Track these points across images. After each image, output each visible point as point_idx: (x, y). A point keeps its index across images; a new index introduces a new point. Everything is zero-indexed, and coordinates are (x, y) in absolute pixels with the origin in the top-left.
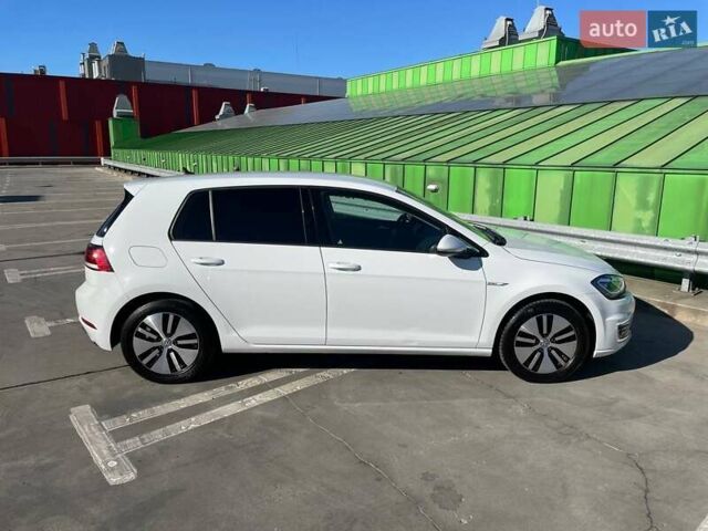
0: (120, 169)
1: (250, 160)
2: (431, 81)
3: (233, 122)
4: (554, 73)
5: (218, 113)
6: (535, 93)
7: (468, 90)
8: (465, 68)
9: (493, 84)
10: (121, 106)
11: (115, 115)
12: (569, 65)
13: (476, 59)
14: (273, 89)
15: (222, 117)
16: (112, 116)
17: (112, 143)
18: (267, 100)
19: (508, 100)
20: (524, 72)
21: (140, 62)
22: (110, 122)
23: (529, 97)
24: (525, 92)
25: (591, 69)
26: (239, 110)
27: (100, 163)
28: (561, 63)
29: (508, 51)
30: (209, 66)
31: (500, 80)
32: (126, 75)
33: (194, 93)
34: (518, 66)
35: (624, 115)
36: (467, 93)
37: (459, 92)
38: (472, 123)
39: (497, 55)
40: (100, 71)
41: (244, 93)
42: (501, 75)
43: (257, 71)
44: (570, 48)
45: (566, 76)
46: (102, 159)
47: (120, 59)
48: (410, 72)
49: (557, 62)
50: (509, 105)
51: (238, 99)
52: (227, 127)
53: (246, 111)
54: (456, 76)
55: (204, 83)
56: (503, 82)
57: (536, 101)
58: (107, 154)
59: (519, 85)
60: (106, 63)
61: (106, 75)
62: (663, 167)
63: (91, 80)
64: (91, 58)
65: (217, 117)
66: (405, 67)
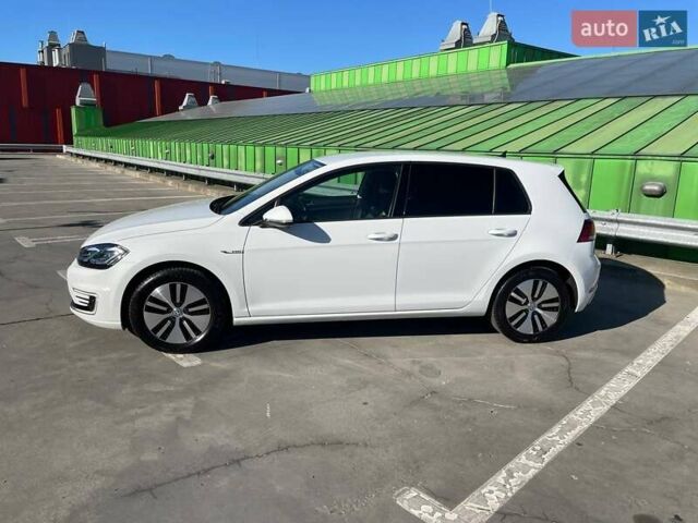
0: (84, 157)
1: (225, 147)
2: (392, 78)
3: (196, 113)
4: (505, 75)
5: (181, 104)
6: (487, 93)
7: (426, 88)
8: (425, 68)
9: (449, 83)
10: (84, 95)
11: (78, 103)
12: (517, 68)
13: (434, 60)
14: (234, 82)
15: (185, 108)
16: (75, 104)
17: (75, 131)
18: (228, 93)
19: (463, 98)
20: (479, 73)
21: (101, 51)
22: (73, 111)
23: (482, 96)
24: (479, 91)
25: (539, 72)
26: (202, 102)
27: (62, 151)
28: (512, 66)
29: (463, 53)
30: (169, 57)
31: (455, 80)
32: (87, 64)
33: (156, 83)
34: (472, 67)
35: (563, 112)
36: (424, 91)
37: (418, 90)
38: (434, 116)
39: (453, 57)
40: (60, 60)
41: (206, 85)
42: (457, 75)
43: (217, 64)
44: (519, 52)
45: (515, 78)
46: (64, 146)
47: (80, 48)
48: (371, 69)
49: (507, 65)
50: (464, 102)
51: (201, 91)
52: (189, 118)
53: (210, 103)
54: (415, 75)
55: (165, 73)
56: (458, 81)
57: (488, 99)
58: (69, 142)
59: (474, 84)
60: (66, 51)
61: (67, 64)
62: (593, 153)
63: (51, 67)
64: (51, 47)
65: (181, 108)
66: (368, 65)
